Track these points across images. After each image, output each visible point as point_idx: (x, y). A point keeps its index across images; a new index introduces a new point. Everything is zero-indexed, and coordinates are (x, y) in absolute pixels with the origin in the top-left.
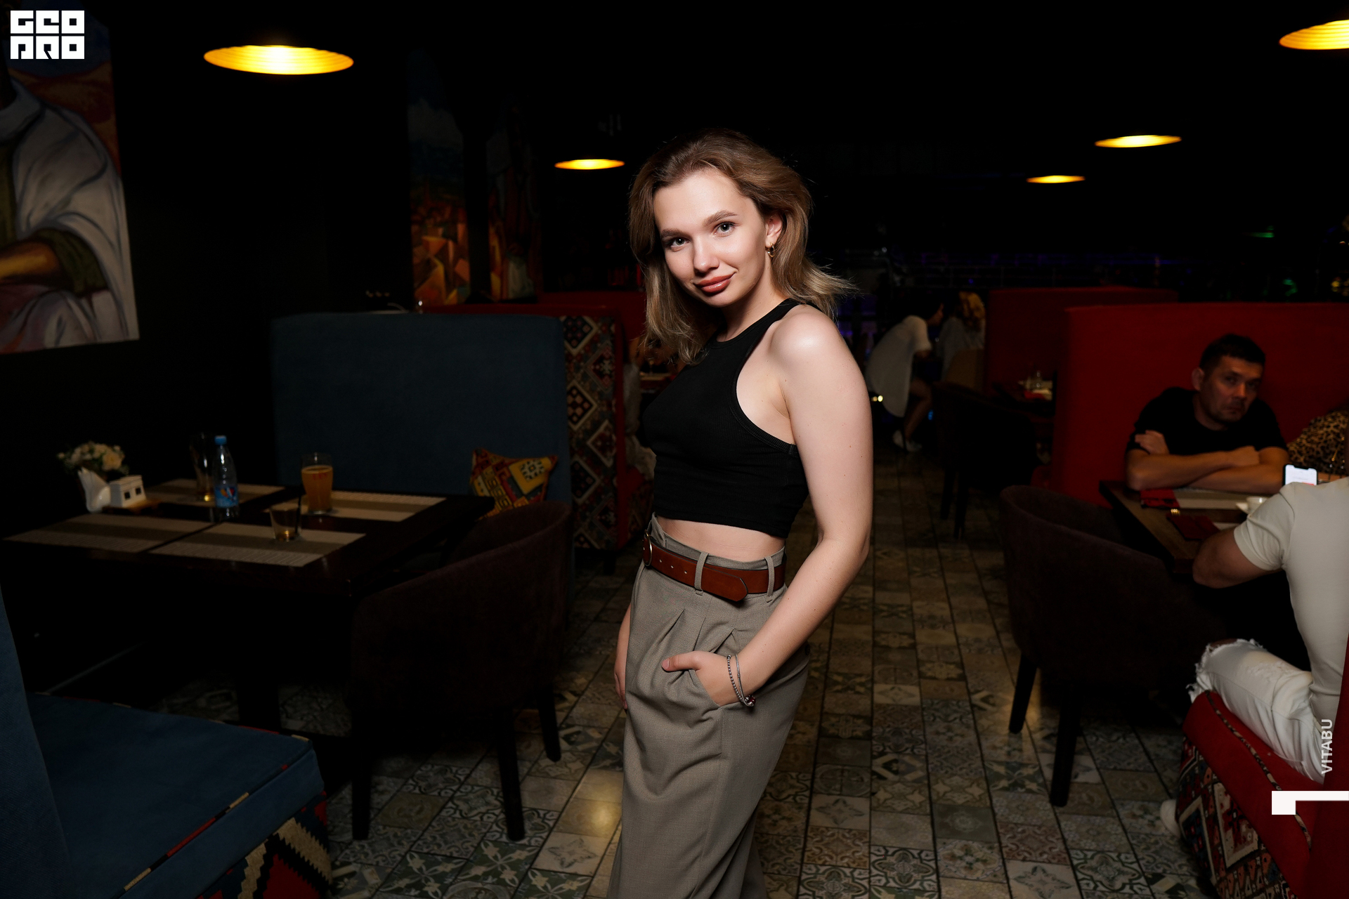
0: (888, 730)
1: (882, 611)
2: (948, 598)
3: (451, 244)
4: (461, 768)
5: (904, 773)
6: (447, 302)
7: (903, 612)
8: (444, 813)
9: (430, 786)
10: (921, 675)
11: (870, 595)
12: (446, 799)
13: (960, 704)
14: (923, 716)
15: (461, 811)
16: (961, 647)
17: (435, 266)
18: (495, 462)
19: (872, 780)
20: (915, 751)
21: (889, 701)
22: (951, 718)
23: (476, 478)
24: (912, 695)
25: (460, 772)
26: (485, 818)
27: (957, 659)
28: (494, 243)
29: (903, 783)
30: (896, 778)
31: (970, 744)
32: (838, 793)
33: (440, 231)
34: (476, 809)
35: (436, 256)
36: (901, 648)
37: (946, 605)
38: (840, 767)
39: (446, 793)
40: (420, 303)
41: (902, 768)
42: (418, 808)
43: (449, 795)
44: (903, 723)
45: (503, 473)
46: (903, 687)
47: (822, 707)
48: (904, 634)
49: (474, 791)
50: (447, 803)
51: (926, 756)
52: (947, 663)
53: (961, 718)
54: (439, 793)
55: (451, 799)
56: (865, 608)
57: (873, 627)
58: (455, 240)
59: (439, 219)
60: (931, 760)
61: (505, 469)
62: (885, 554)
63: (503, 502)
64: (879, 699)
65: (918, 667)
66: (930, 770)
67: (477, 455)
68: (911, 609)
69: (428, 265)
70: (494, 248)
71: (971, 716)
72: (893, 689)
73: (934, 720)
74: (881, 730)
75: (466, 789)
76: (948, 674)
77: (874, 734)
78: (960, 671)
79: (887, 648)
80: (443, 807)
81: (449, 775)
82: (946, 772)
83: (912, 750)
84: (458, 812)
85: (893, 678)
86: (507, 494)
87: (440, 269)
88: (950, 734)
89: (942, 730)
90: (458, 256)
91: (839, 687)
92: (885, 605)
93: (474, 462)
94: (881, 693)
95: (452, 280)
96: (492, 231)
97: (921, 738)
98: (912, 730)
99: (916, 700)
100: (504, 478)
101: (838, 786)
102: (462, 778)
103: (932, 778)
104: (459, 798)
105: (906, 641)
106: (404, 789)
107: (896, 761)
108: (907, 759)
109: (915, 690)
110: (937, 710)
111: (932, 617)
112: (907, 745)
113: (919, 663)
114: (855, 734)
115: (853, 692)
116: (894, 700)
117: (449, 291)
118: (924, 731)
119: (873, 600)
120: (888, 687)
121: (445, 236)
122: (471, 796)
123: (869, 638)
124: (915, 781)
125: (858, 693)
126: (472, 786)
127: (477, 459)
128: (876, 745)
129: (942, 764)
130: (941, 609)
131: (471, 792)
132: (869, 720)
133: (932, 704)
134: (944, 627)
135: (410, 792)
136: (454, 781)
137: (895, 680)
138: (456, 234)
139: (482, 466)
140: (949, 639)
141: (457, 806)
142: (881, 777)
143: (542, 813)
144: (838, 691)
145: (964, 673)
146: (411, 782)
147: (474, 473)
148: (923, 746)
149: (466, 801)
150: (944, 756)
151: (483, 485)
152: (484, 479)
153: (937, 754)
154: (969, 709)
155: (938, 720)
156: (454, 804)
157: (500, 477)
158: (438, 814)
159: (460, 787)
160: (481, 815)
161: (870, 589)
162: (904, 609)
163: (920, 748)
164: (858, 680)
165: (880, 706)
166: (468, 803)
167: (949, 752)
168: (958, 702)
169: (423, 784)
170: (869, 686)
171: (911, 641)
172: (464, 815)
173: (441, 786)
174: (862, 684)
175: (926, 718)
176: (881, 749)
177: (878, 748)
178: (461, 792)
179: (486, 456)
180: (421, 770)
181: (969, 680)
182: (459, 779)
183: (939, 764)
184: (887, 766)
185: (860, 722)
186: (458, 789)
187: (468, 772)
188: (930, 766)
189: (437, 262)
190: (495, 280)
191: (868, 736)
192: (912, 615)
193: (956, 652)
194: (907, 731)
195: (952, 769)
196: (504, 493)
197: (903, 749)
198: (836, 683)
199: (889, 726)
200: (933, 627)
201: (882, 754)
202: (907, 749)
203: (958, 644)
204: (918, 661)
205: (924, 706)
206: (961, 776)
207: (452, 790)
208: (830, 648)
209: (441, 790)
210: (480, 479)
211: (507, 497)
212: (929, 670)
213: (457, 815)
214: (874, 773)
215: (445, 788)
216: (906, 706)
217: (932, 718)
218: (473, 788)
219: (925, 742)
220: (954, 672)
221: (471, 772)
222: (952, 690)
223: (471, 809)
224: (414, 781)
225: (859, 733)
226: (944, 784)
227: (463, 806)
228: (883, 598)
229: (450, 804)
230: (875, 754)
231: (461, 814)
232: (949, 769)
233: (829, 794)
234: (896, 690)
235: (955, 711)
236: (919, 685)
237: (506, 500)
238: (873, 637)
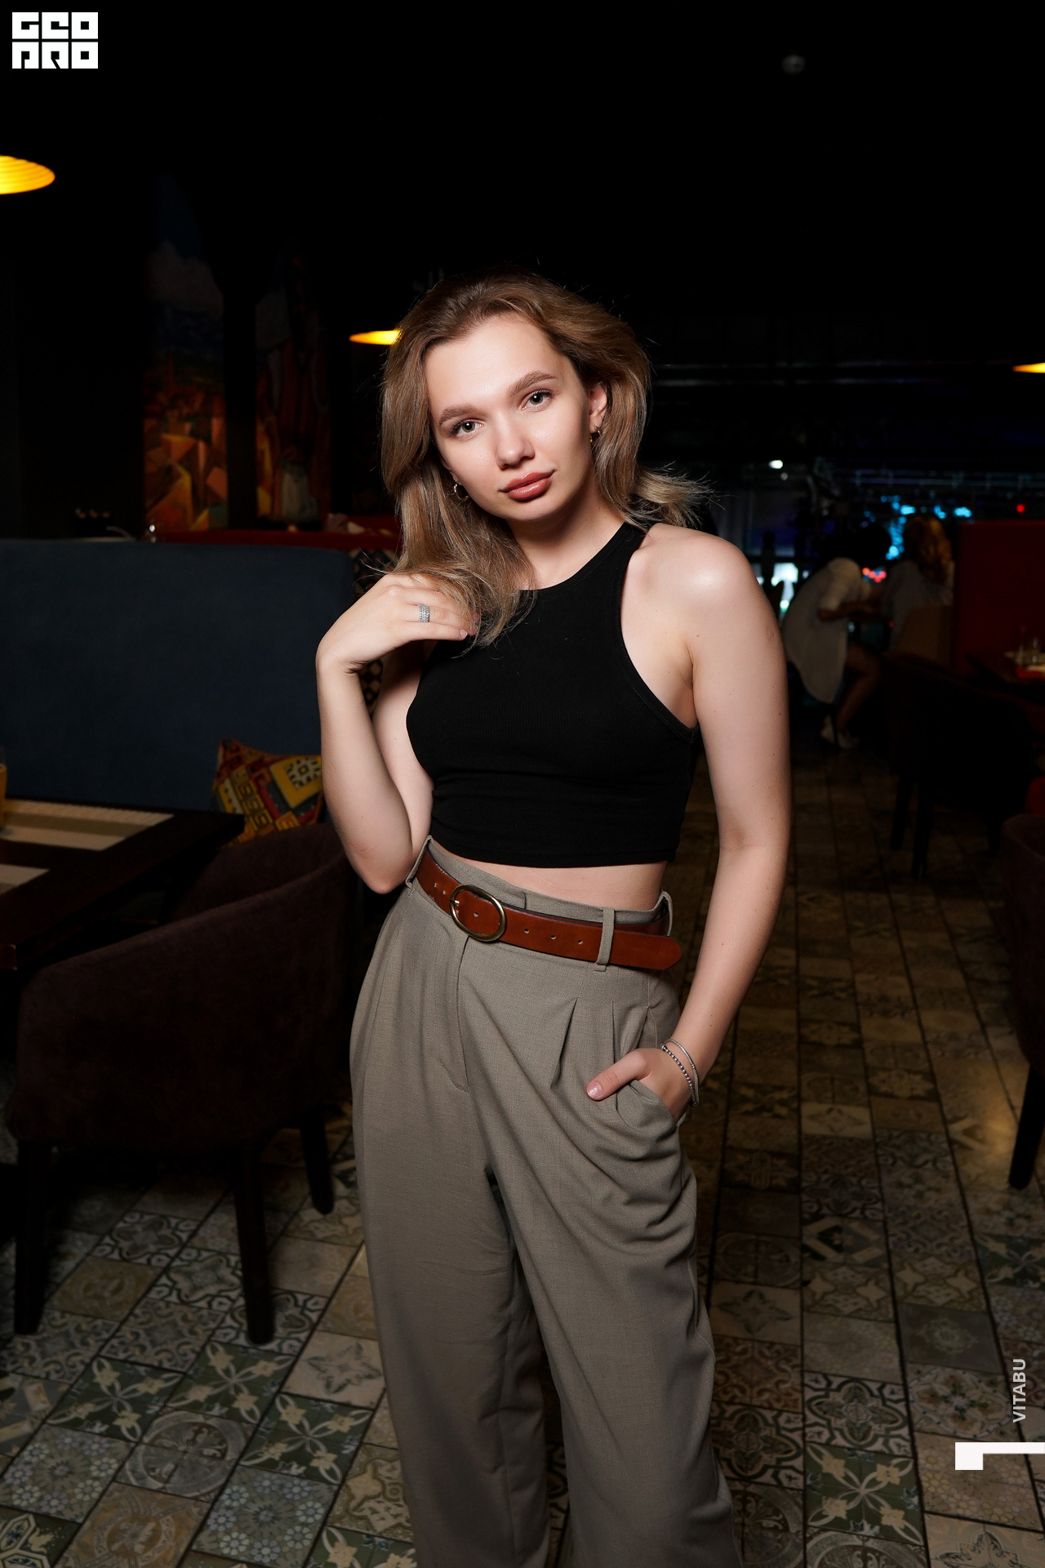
0: (825, 1177)
1: (811, 988)
2: (907, 969)
3: (202, 446)
4: (184, 1220)
5: (851, 1250)
6: (194, 528)
7: (842, 990)
8: (153, 1295)
9: (135, 1248)
10: (871, 1091)
11: (792, 962)
12: (159, 1271)
13: (933, 1138)
14: (877, 1156)
15: (179, 1291)
16: (930, 1047)
17: (179, 476)
18: (250, 759)
19: (802, 1260)
20: (867, 1213)
21: (825, 1131)
22: (920, 1161)
23: (223, 782)
24: (859, 1123)
25: (181, 1227)
26: (215, 1304)
27: (925, 1066)
28: (264, 445)
29: (852, 1266)
30: (840, 1258)
31: (951, 1205)
32: (752, 1280)
33: (188, 427)
34: (201, 1288)
35: (181, 462)
36: (840, 1047)
37: (903, 981)
38: (753, 1237)
39: (159, 1260)
40: (152, 528)
41: (849, 1241)
42: (115, 1283)
43: (164, 1264)
44: (847, 1167)
45: (261, 777)
46: (846, 1109)
47: (725, 1138)
48: (844, 1024)
49: (201, 1258)
50: (159, 1277)
51: (885, 1223)
52: (909, 1072)
53: (935, 1162)
54: (149, 1261)
55: (166, 1270)
56: (785, 982)
57: (798, 1013)
58: (208, 440)
59: (185, 411)
60: (892, 1230)
61: (264, 771)
62: (811, 900)
63: (259, 818)
64: (810, 1128)
65: (867, 1077)
66: (891, 1247)
67: (225, 748)
68: (853, 985)
69: (169, 475)
70: (263, 453)
71: (949, 1158)
72: (830, 1110)
73: (894, 1163)
74: (814, 1178)
75: (189, 1255)
76: (912, 1089)
77: (804, 1184)
78: (930, 1086)
79: (819, 1046)
80: (153, 1284)
81: (165, 1232)
82: (917, 1251)
83: (862, 1213)
84: (175, 1293)
85: (829, 1094)
86: (266, 807)
87: (185, 481)
88: (919, 1187)
89: (906, 1180)
90: (211, 463)
91: (749, 1107)
92: (815, 978)
93: (220, 760)
94: (812, 1117)
95: (201, 496)
96: (260, 428)
97: (875, 1191)
98: (861, 1179)
99: (865, 1130)
100: (262, 783)
101: (750, 1269)
102: (184, 1237)
103: (895, 1260)
104: (178, 1271)
105: (848, 1037)
106: (97, 1253)
107: (837, 1229)
108: (854, 1225)
109: (862, 1114)
110: (898, 1147)
111: (884, 999)
112: (855, 1204)
113: (868, 1071)
114: (774, 1182)
115: (770, 1115)
116: (832, 1130)
117: (197, 511)
118: (880, 1181)
119: (797, 971)
120: (824, 1107)
121: (193, 434)
122: (196, 1267)
123: (792, 1030)
124: (867, 1264)
125: (777, 1116)
126: (199, 1250)
127: (224, 755)
128: (808, 1201)
129: (909, 1236)
130: (898, 988)
131: (195, 1260)
132: (796, 1161)
133: (890, 1137)
134: (903, 1014)
135: (105, 1257)
136: (173, 1241)
137: (834, 1097)
138: (209, 432)
139: (232, 764)
140: (911, 1035)
141: (175, 1282)
142: (818, 1257)
143: (301, 1298)
144: (747, 1113)
145: (936, 1088)
146: (107, 1240)
147: (219, 775)
148: (879, 1206)
149: (189, 1275)
150: (911, 1224)
151: (231, 793)
152: (233, 784)
153: (899, 1220)
154: (945, 1146)
155: (900, 1163)
156: (169, 1278)
157: (256, 781)
158: (144, 1295)
159: (179, 1252)
160: (208, 1299)
161: (791, 953)
162: (843, 985)
163: (875, 1209)
164: (777, 1095)
165: (813, 1139)
166: (190, 1278)
167: (918, 1217)
168: (929, 1135)
169: (125, 1245)
170: (795, 1105)
171: (855, 1036)
172: (185, 1299)
173: (152, 1248)
174: (783, 1103)
175: (881, 1160)
176: (815, 1208)
177: (811, 1207)
178: (182, 1260)
179: (238, 750)
180: (125, 1222)
181: (945, 1100)
182: (180, 1239)
183: (904, 1236)
184: (825, 1237)
185: (781, 1163)
186: (177, 1255)
187: (193, 1227)
188: (891, 1239)
189: (181, 470)
190: (264, 499)
191: (795, 1187)
192: (855, 995)
193: (922, 1054)
194: (854, 1180)
195: (924, 1245)
196: (262, 805)
197: (849, 1209)
198: (745, 1100)
199: (825, 1172)
200: (886, 1014)
201: (817, 1217)
202: (854, 1210)
203: (925, 1043)
204: (866, 1067)
205: (878, 1140)
206: (939, 1257)
207: (167, 1255)
208: (735, 1043)
209: (153, 1254)
210: (227, 784)
211: (266, 812)
212: (883, 1082)
213: (174, 1298)
214: (805, 1248)
215: (158, 1253)
216: (851, 1140)
217: (890, 1161)
218: (199, 1255)
219: (882, 1200)
220: (922, 1087)
221: (199, 1227)
222: (919, 1116)
223: (195, 1289)
224: (112, 1238)
225: (782, 1182)
226: (914, 1270)
227: (184, 1284)
228: (809, 966)
229: (164, 1280)
230: (806, 1216)
231: (179, 1296)
232: (920, 1246)
233: (738, 1282)
234: (834, 1114)
235: (926, 1150)
236: (869, 1105)
237: (264, 815)
238: (799, 1027)
